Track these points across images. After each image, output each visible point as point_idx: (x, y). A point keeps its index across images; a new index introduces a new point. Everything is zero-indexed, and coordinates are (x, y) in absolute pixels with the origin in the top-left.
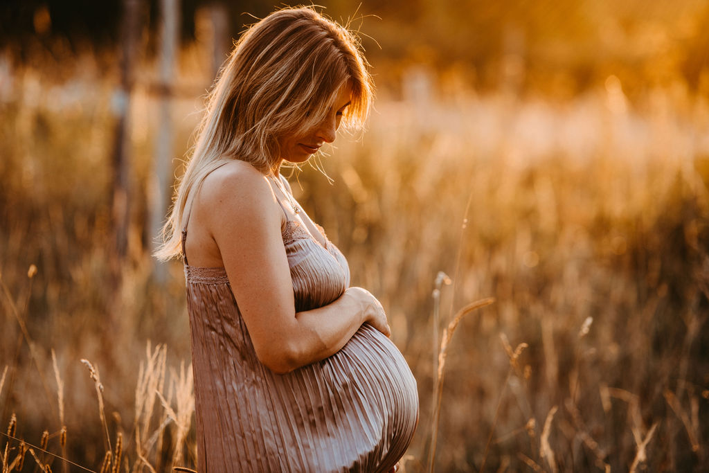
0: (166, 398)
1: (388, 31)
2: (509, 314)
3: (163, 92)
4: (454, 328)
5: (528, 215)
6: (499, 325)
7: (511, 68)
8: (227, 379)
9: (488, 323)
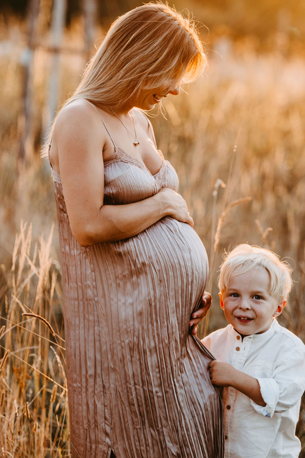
0: (31, 259)
1: (207, 13)
2: (270, 200)
3: (55, 51)
4: (225, 216)
5: (286, 134)
6: (263, 208)
7: (280, 40)
8: (72, 247)
9: (256, 206)
